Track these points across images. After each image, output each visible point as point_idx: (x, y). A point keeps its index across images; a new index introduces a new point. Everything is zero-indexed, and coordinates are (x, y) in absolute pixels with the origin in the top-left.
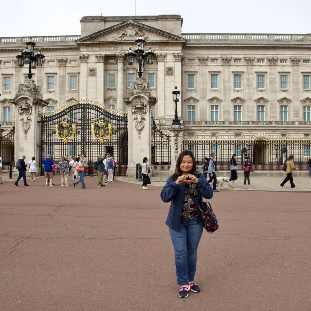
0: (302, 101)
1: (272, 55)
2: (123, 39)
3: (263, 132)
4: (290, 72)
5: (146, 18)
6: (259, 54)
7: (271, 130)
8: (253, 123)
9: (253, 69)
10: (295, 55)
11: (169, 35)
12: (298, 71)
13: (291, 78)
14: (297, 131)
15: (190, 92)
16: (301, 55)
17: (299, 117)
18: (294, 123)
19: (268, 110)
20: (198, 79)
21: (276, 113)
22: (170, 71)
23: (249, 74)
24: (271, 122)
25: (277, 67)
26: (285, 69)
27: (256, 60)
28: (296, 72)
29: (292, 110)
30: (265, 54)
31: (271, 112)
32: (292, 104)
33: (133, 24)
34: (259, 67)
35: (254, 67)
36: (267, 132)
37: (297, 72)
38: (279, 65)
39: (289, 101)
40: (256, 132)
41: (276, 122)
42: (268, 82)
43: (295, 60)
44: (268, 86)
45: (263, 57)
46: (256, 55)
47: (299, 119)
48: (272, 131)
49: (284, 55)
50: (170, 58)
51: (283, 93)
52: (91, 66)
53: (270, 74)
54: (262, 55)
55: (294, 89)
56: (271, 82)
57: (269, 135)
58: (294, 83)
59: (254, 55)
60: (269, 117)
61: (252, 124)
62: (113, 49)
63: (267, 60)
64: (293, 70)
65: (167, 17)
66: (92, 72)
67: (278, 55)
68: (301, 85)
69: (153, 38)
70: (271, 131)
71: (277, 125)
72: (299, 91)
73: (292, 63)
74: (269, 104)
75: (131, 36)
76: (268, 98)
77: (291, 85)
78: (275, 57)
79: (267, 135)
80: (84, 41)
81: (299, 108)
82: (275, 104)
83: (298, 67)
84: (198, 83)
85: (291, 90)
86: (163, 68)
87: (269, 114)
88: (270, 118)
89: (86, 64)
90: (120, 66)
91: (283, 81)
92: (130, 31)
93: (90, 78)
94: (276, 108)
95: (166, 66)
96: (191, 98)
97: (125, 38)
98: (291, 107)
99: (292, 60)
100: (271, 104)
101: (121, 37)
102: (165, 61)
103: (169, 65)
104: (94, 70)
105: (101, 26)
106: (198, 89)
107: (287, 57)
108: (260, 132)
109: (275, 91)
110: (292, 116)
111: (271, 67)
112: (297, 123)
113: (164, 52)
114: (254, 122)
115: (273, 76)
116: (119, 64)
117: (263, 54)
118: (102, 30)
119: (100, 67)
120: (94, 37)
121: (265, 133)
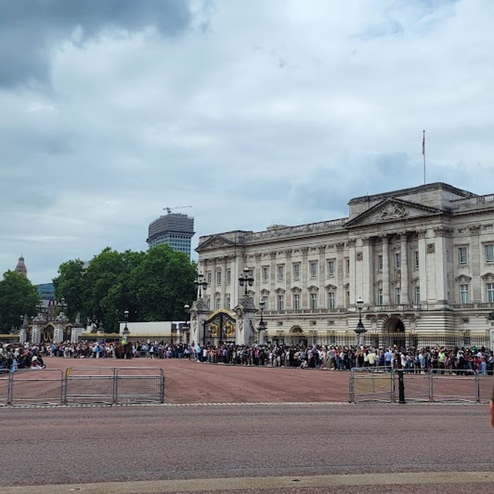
2: (385, 218)
5: (406, 192)
11: (426, 209)
15: (462, 269)
20: (470, 253)
22: (431, 248)
33: (393, 201)
50: (431, 233)
52: (358, 250)
62: (376, 230)
65: (426, 187)
66: (359, 257)
69: (413, 213)
75: (391, 214)
80: (350, 225)
84: (470, 258)
86: (424, 246)
89: (353, 249)
90: (385, 247)
92: (390, 209)
93: (358, 262)
95: (427, 243)
96: (462, 276)
97: (387, 216)
101: (383, 216)
102: (426, 237)
103: (430, 242)
104: (361, 254)
105: (365, 207)
106: (470, 264)
113: (423, 228)
116: (383, 245)
118: (366, 210)
119: (366, 250)
120: (358, 219)
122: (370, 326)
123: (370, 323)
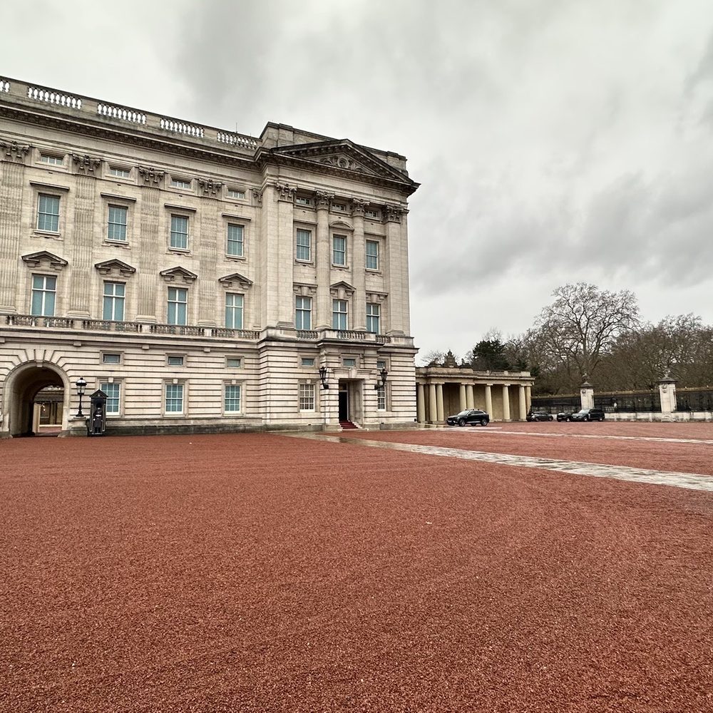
0: (165, 274)
1: (86, 151)
3: (44, 347)
4: (134, 201)
6: (45, 140)
7: (70, 343)
8: (11, 321)
9: (23, 174)
10: (152, 162)
12: (157, 201)
13: (137, 215)
14: (147, 347)
16: (167, 165)
17: (153, 314)
18: (138, 326)
19: (66, 290)
21: (88, 297)
23: (9, 185)
24: (70, 322)
25: (98, 182)
26: (122, 192)
27: (36, 153)
28: (151, 204)
29: (135, 296)
30: (65, 144)
31: (73, 295)
32: (135, 279)
34: (46, 174)
35: (28, 171)
36: (57, 348)
37: (155, 204)
38: (105, 178)
39: (127, 270)
40: (23, 346)
41: (84, 323)
42: (70, 215)
43: (149, 174)
44: (70, 227)
45: (60, 149)
46: (37, 141)
47: (153, 317)
48: (72, 345)
49: (121, 156)
51: (113, 249)
53: (77, 196)
54: (56, 145)
55: (142, 244)
56: (78, 218)
57: (62, 354)
58: (144, 228)
59: (29, 140)
60: (65, 307)
61: (8, 323)
63: (71, 160)
64: (144, 198)
67: (104, 152)
68: (162, 237)
70: (68, 345)
71: (88, 328)
72: (156, 251)
73: (141, 179)
74: (68, 273)
76: (66, 258)
77: (137, 232)
78: (96, 156)
79: (58, 355)
81: (157, 290)
82: (86, 275)
83: (158, 192)
85: (135, 245)
87: (66, 300)
88: (70, 310)
91: (117, 220)
94: (90, 284)
98: (135, 286)
99: (142, 173)
100: (75, 274)
107: (132, 163)
108: (36, 347)
109: (90, 243)
110: (134, 311)
111: (81, 180)
112: (146, 328)
114: (13, 318)
115: (86, 204)
117: (58, 143)
121: (50, 349)
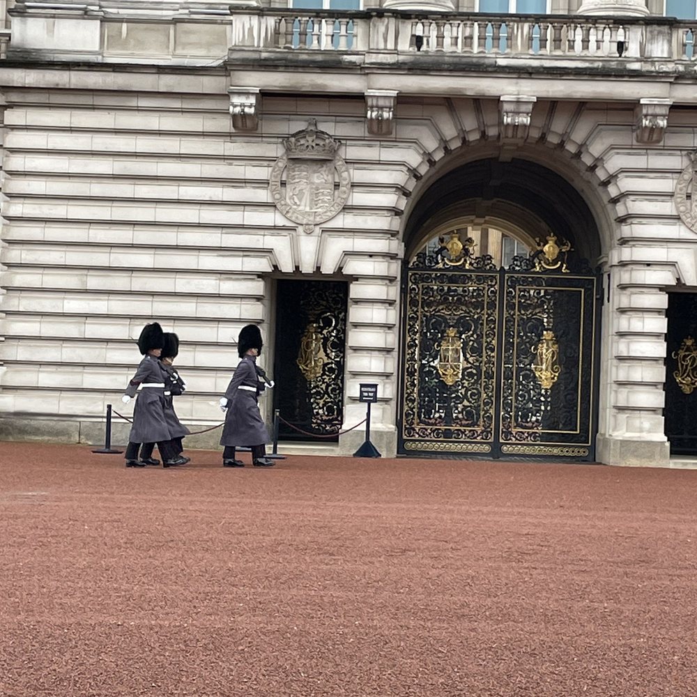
122: (262, 195)
123: (262, 173)
